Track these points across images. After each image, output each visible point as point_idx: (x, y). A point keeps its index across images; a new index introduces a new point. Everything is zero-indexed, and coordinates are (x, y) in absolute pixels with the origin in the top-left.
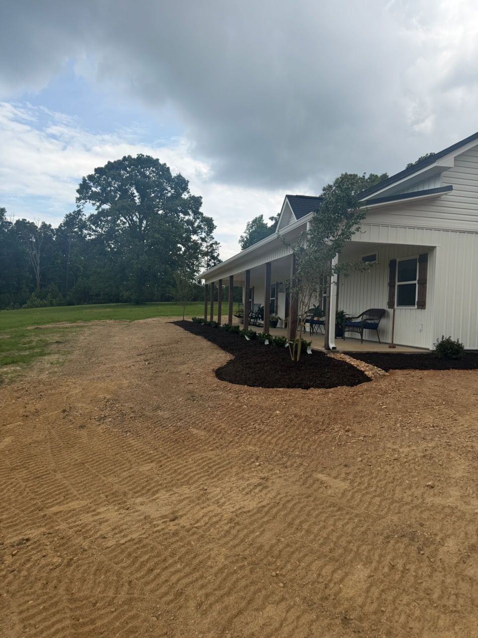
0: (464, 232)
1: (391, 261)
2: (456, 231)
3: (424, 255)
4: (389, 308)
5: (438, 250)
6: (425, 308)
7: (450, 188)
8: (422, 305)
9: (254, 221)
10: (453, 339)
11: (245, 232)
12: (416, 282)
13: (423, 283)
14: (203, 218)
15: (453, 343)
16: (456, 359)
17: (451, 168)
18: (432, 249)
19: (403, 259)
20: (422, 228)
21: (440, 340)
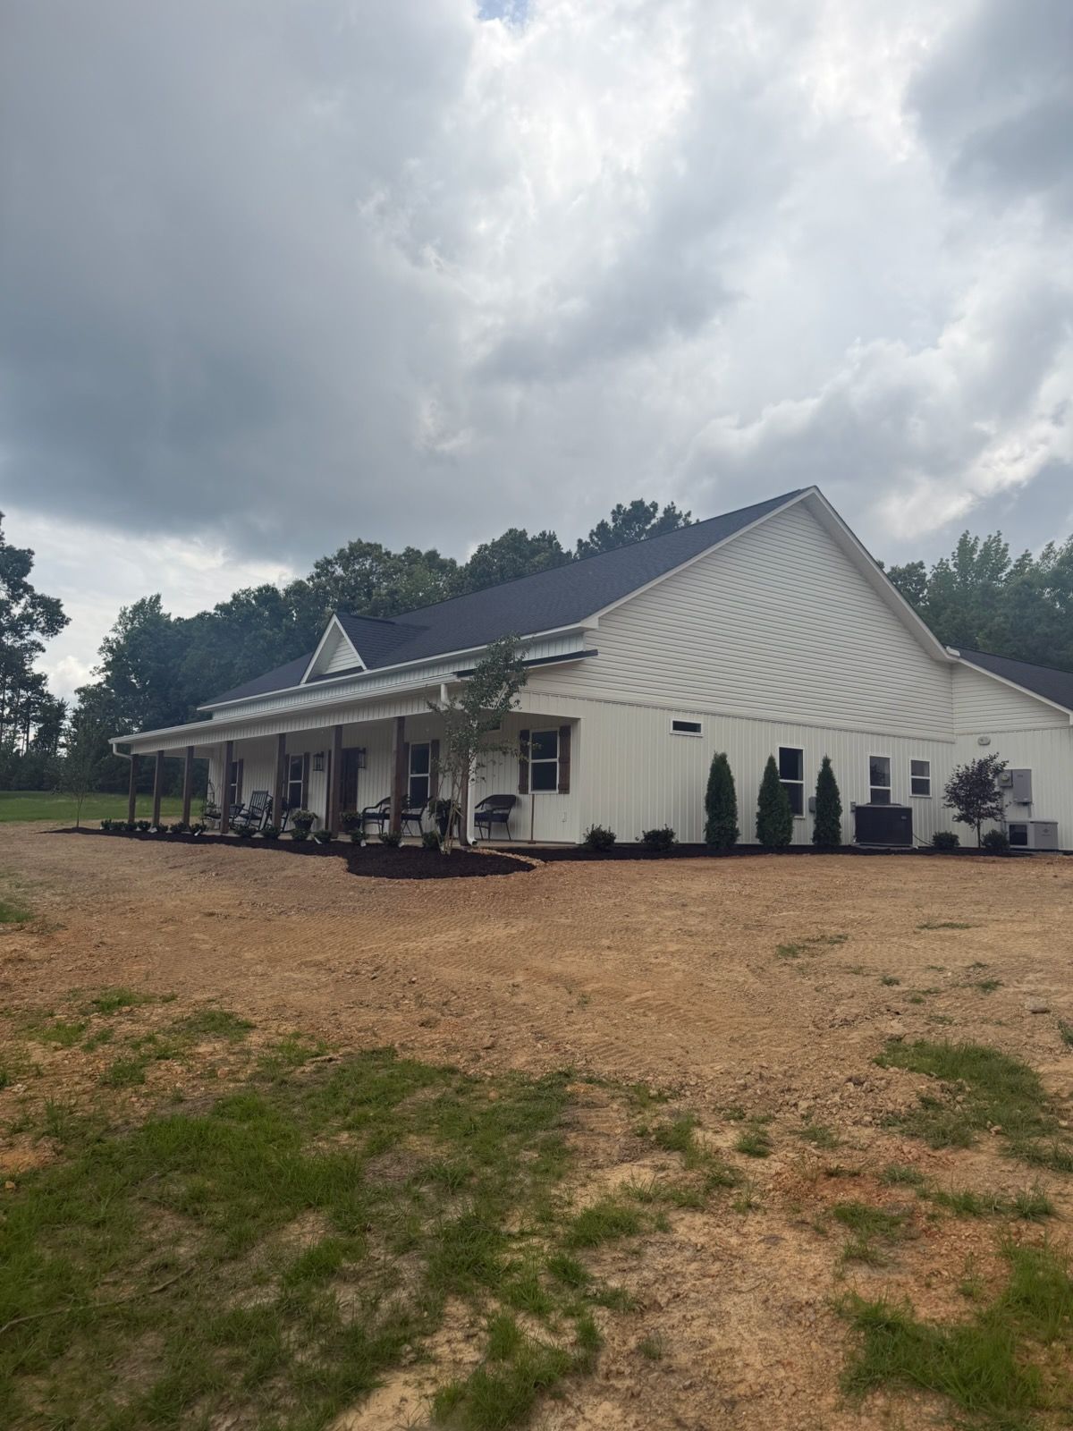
0: (609, 702)
1: (522, 732)
2: (598, 701)
3: (566, 728)
4: (521, 793)
5: (582, 724)
6: (568, 793)
7: (594, 653)
8: (565, 789)
9: (139, 608)
10: (603, 829)
11: (115, 630)
12: (557, 760)
13: (565, 761)
14: (34, 597)
15: (604, 833)
16: (608, 851)
17: (593, 630)
18: (576, 721)
19: (537, 731)
20: (565, 697)
21: (590, 831)
